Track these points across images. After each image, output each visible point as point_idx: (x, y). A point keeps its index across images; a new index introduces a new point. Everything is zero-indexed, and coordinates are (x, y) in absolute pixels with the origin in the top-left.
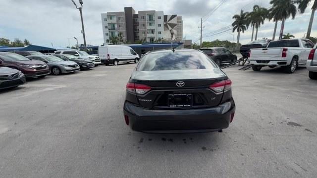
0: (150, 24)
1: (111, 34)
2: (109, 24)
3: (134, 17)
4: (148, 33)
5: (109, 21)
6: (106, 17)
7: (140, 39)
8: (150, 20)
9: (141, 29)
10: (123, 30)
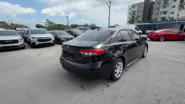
0: (164, 7)
1: (132, 17)
2: (132, 11)
3: (151, 4)
4: (160, 14)
5: (133, 10)
6: (131, 7)
7: (152, 19)
8: (165, 4)
9: (155, 12)
10: (141, 14)
